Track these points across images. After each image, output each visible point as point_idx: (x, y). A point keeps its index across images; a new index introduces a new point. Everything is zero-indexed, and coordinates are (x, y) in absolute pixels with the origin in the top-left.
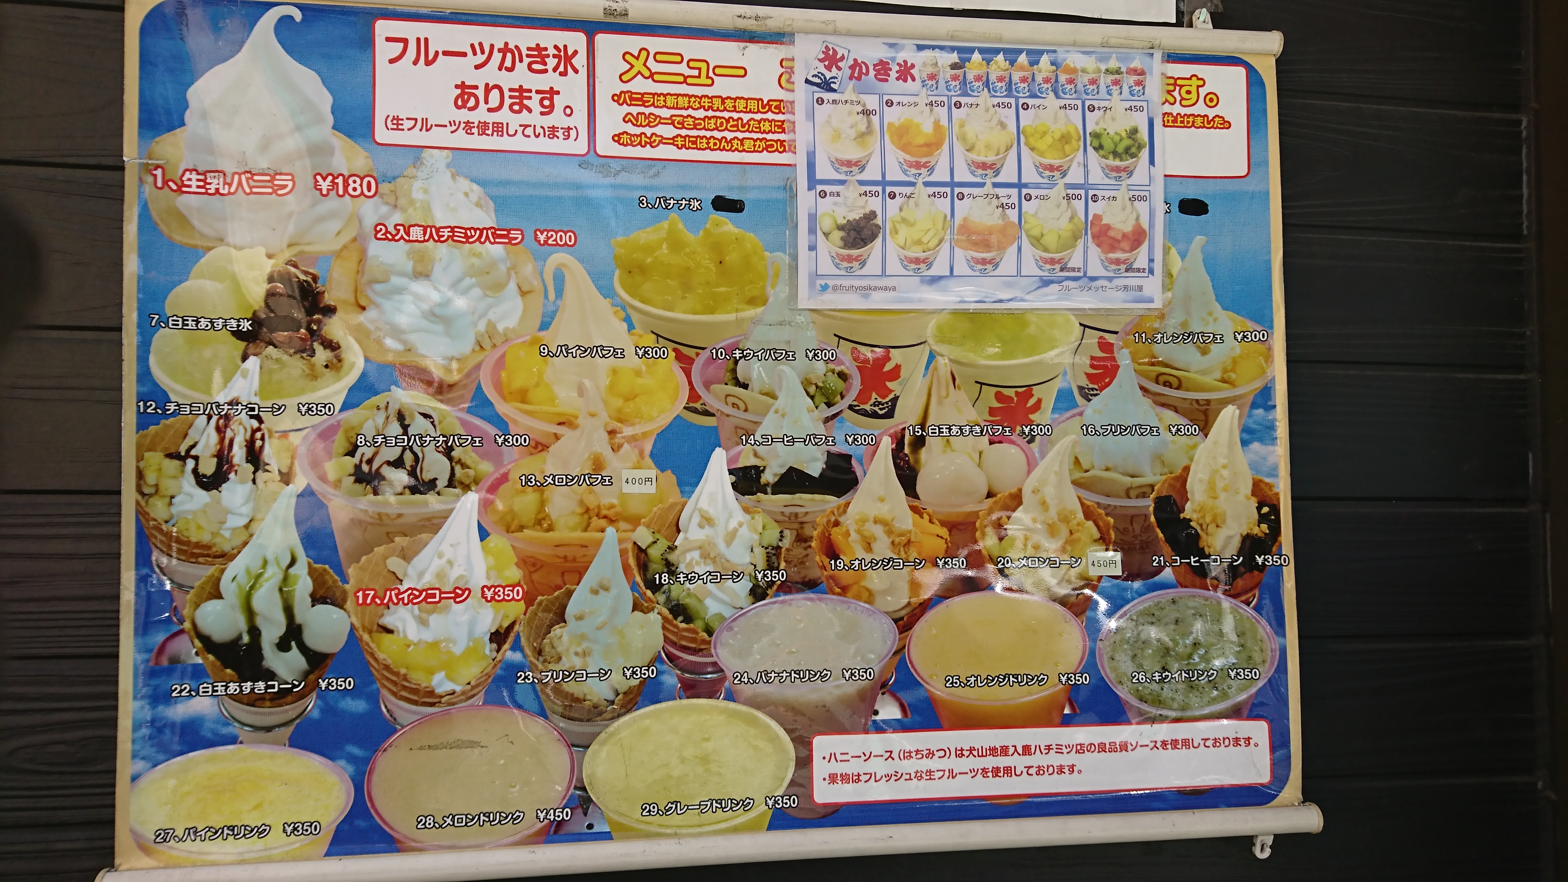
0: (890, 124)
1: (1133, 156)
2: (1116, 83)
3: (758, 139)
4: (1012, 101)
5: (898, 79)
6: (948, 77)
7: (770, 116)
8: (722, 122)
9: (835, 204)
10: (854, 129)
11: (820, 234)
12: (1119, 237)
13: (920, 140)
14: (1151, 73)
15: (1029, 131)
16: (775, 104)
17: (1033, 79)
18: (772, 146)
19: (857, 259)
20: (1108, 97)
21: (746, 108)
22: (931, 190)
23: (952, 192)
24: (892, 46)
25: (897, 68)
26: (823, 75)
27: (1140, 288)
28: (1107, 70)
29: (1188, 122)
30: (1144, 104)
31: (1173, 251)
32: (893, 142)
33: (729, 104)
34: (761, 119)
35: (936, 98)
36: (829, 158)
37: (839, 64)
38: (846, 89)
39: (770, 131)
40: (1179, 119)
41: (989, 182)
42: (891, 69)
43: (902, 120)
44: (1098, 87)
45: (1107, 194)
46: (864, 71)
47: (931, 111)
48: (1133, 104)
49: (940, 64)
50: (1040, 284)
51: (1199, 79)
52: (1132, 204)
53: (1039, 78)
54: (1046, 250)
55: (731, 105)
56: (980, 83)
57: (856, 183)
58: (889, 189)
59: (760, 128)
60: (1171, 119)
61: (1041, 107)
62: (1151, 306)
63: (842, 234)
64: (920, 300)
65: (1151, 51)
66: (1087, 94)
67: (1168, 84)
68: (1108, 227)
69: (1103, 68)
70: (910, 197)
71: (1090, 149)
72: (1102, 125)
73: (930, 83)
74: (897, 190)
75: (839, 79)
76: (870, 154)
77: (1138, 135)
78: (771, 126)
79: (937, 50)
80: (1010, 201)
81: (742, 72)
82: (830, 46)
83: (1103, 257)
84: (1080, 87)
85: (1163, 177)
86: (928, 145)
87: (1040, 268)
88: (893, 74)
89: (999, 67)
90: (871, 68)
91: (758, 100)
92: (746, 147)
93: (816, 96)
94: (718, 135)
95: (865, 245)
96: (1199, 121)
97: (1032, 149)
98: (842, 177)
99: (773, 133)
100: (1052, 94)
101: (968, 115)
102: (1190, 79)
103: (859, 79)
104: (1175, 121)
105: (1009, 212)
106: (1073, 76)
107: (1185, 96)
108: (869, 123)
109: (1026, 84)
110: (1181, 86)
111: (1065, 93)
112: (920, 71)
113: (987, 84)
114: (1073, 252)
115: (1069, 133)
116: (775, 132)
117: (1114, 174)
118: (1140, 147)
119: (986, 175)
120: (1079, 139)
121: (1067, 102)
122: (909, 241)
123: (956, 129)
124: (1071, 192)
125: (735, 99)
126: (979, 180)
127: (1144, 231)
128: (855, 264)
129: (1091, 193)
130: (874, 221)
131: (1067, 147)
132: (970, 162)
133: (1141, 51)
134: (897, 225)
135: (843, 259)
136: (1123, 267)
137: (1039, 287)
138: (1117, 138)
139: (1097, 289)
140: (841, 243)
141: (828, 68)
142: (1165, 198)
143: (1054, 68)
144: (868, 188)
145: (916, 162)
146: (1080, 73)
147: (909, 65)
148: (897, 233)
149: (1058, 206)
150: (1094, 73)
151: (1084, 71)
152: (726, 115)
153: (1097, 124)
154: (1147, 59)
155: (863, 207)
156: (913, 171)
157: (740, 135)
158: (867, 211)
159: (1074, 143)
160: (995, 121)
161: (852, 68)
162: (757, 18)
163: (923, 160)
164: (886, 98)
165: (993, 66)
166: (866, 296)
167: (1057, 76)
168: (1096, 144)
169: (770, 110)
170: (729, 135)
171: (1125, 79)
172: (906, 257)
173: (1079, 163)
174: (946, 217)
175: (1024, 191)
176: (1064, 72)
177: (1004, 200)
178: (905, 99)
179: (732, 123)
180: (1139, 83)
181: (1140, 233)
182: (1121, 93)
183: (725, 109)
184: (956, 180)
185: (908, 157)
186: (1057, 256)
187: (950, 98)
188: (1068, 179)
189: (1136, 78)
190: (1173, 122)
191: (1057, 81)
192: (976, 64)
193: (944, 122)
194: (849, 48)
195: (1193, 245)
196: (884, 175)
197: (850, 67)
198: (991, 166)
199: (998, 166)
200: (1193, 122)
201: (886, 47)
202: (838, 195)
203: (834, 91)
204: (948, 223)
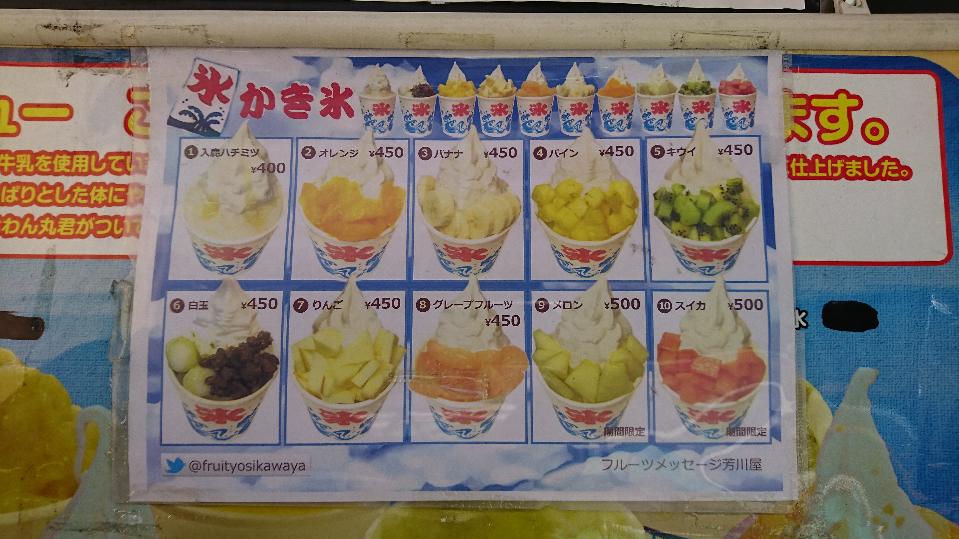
0: (307, 187)
1: (735, 230)
2: (701, 107)
3: (84, 216)
4: (519, 145)
5: (323, 113)
6: (409, 108)
7: (108, 178)
8: (29, 192)
9: (198, 322)
10: (243, 196)
11: (168, 374)
12: (713, 372)
13: (358, 213)
14: (765, 90)
15: (544, 193)
16: (117, 158)
17: (555, 108)
18: (105, 226)
19: (233, 416)
20: (690, 132)
21: (70, 167)
22: (371, 295)
23: (409, 298)
24: (310, 61)
25: (323, 96)
26: (197, 110)
27: (756, 464)
28: (685, 87)
29: (835, 170)
30: (754, 142)
31: (816, 395)
32: (309, 216)
33: (43, 162)
34: (94, 184)
35: (389, 144)
36: (194, 244)
37: (224, 93)
38: (235, 131)
39: (106, 203)
40: (818, 165)
41: (473, 280)
42: (311, 99)
43: (328, 180)
44: (669, 116)
45: (687, 298)
46: (266, 102)
47: (380, 163)
48: (733, 142)
49: (394, 88)
50: (568, 457)
51: (850, 96)
52: (736, 315)
53: (565, 106)
54: (577, 396)
55: (46, 164)
56: (464, 118)
57: (238, 286)
58: (295, 295)
59: (89, 198)
60: (802, 164)
61: (569, 153)
62: (777, 496)
63: (207, 373)
64: (349, 487)
65: (763, 53)
66: (650, 128)
67: (796, 107)
68: (692, 355)
69: (678, 83)
70: (333, 307)
71: (654, 221)
72: (677, 179)
73: (379, 118)
74: (310, 296)
75: (225, 116)
76: (268, 237)
77: (743, 194)
78: (107, 194)
79: (387, 66)
80: (511, 312)
81: (65, 112)
82: (207, 66)
83: (684, 408)
84: (637, 116)
85: (791, 263)
86: (371, 220)
87: (568, 428)
88: (316, 106)
89: (495, 91)
90: (278, 97)
91: (89, 154)
92: (61, 231)
93: (186, 143)
94: (19, 211)
95: (250, 392)
96: (853, 167)
97: (551, 224)
98: (214, 276)
99: (109, 205)
100: (587, 131)
101: (442, 170)
102: (835, 96)
103: (257, 115)
104: (810, 167)
105: (508, 330)
106: (624, 100)
107: (827, 125)
108: (272, 185)
109: (543, 116)
110: (820, 110)
111: (610, 129)
112: (361, 100)
113: (476, 119)
114: (627, 400)
115: (616, 194)
116: (114, 204)
117: (700, 263)
118: (747, 215)
119: (469, 268)
120: (635, 205)
121: (614, 143)
122: (329, 383)
123: (420, 194)
124: (619, 295)
125: (53, 155)
126: (456, 277)
127: (761, 363)
128: (231, 425)
129: (657, 296)
130: (267, 350)
131: (613, 220)
132: (442, 248)
133: (744, 54)
134: (309, 357)
135: (208, 416)
136: (722, 426)
137: (566, 464)
138: (705, 201)
139: (675, 465)
140: (205, 389)
141: (207, 100)
142: (797, 301)
143: (591, 87)
144: (257, 295)
145: (348, 248)
146: (637, 94)
147: (342, 91)
148: (307, 369)
149: (598, 319)
150: (662, 93)
151: (644, 90)
152: (37, 179)
153: (667, 177)
154: (756, 66)
155: (247, 327)
156: (342, 264)
157: (55, 211)
158: (255, 332)
159: (625, 211)
160: (486, 180)
161: (246, 98)
162: (76, 28)
163: (360, 245)
164: (303, 144)
165: (486, 89)
166: (251, 481)
167: (596, 100)
168: (666, 211)
169: (109, 169)
170: (37, 212)
171: (717, 100)
172: (323, 412)
173: (634, 246)
174: (396, 340)
175: (536, 295)
176: (609, 93)
177: (500, 311)
178: (335, 146)
179: (45, 192)
180: (743, 107)
181: (751, 366)
182: (711, 125)
183: (36, 171)
184: (417, 276)
185: (334, 241)
186: (598, 407)
187: (412, 142)
188: (614, 274)
189: (738, 98)
190: (806, 169)
191: (596, 108)
192: (455, 87)
193: (401, 182)
194: (239, 68)
195: (852, 383)
196: (288, 272)
197: (243, 98)
198: (478, 254)
199: (490, 253)
200: (844, 169)
201: (301, 64)
202: (204, 306)
203: (216, 135)
204: (400, 351)
